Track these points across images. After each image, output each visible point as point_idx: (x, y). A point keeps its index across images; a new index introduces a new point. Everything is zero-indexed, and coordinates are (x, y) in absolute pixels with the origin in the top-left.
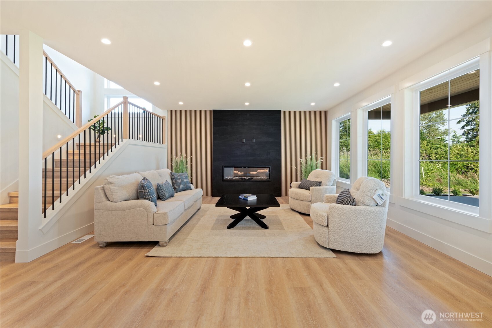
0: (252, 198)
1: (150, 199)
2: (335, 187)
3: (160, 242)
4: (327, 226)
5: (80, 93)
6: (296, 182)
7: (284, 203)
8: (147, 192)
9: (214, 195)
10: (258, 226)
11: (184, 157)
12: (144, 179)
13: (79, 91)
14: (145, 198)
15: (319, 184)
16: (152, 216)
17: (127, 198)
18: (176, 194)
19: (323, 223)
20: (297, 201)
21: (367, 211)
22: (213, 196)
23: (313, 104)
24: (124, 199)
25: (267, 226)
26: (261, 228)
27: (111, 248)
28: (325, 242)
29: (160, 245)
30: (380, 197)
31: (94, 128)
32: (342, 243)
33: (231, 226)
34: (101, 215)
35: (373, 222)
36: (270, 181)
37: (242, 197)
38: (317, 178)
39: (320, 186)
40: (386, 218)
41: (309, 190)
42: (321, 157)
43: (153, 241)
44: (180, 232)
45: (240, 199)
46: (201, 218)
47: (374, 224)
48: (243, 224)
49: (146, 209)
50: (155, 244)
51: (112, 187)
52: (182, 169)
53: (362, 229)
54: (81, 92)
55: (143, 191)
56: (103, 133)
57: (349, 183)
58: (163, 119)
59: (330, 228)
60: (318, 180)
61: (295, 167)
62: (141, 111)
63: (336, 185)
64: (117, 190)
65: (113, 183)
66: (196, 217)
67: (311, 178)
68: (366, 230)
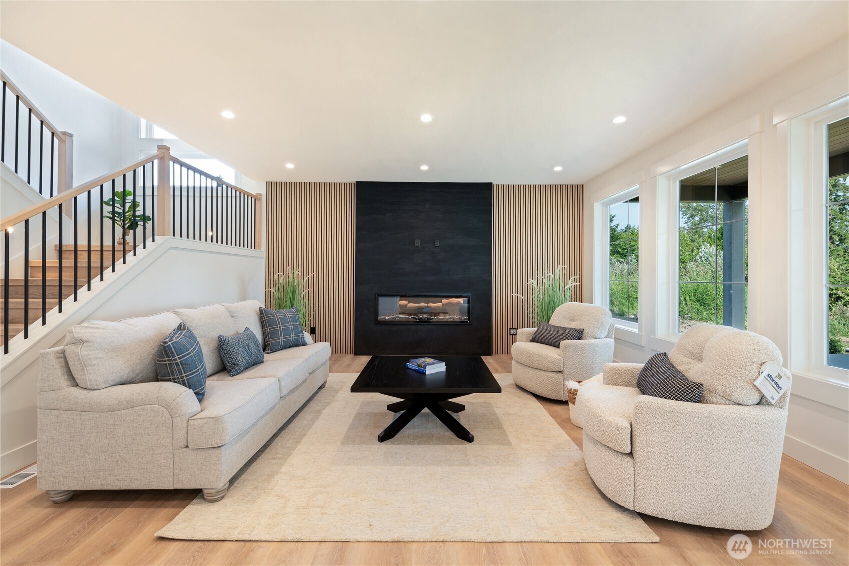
0: (435, 369)
1: (185, 379)
2: (613, 341)
3: (205, 492)
4: (631, 454)
5: (68, 139)
6: (526, 329)
7: (500, 369)
8: (177, 364)
9: (357, 352)
10: (448, 433)
11: (297, 277)
12: (180, 327)
13: (64, 133)
14: (171, 377)
15: (579, 334)
16: (185, 426)
17: (125, 378)
18: (267, 357)
19: (619, 445)
20: (531, 371)
21: (742, 419)
22: (355, 355)
23: (558, 168)
24: (117, 381)
25: (471, 436)
26: (457, 438)
27: (81, 507)
28: (623, 495)
29: (205, 497)
30: (773, 383)
31: (111, 216)
32: (672, 501)
33: (387, 435)
34: (52, 423)
35: (756, 450)
36: (470, 325)
37: (412, 365)
38: (573, 320)
39: (579, 339)
40: (783, 434)
41: (559, 348)
42: (573, 277)
43: (186, 488)
44: (267, 451)
45: (409, 371)
46: (324, 409)
47: (759, 455)
48: (415, 428)
49: (170, 408)
50: (191, 495)
51: (83, 351)
52: (292, 300)
53: (729, 466)
54: (71, 136)
55: (165, 361)
56: (133, 226)
57: (636, 331)
58: (256, 198)
59: (637, 461)
60: (573, 325)
61: (521, 296)
62: (215, 184)
63: (613, 336)
64: (96, 358)
65: (86, 342)
66: (313, 406)
67: (557, 320)
68: (739, 470)
